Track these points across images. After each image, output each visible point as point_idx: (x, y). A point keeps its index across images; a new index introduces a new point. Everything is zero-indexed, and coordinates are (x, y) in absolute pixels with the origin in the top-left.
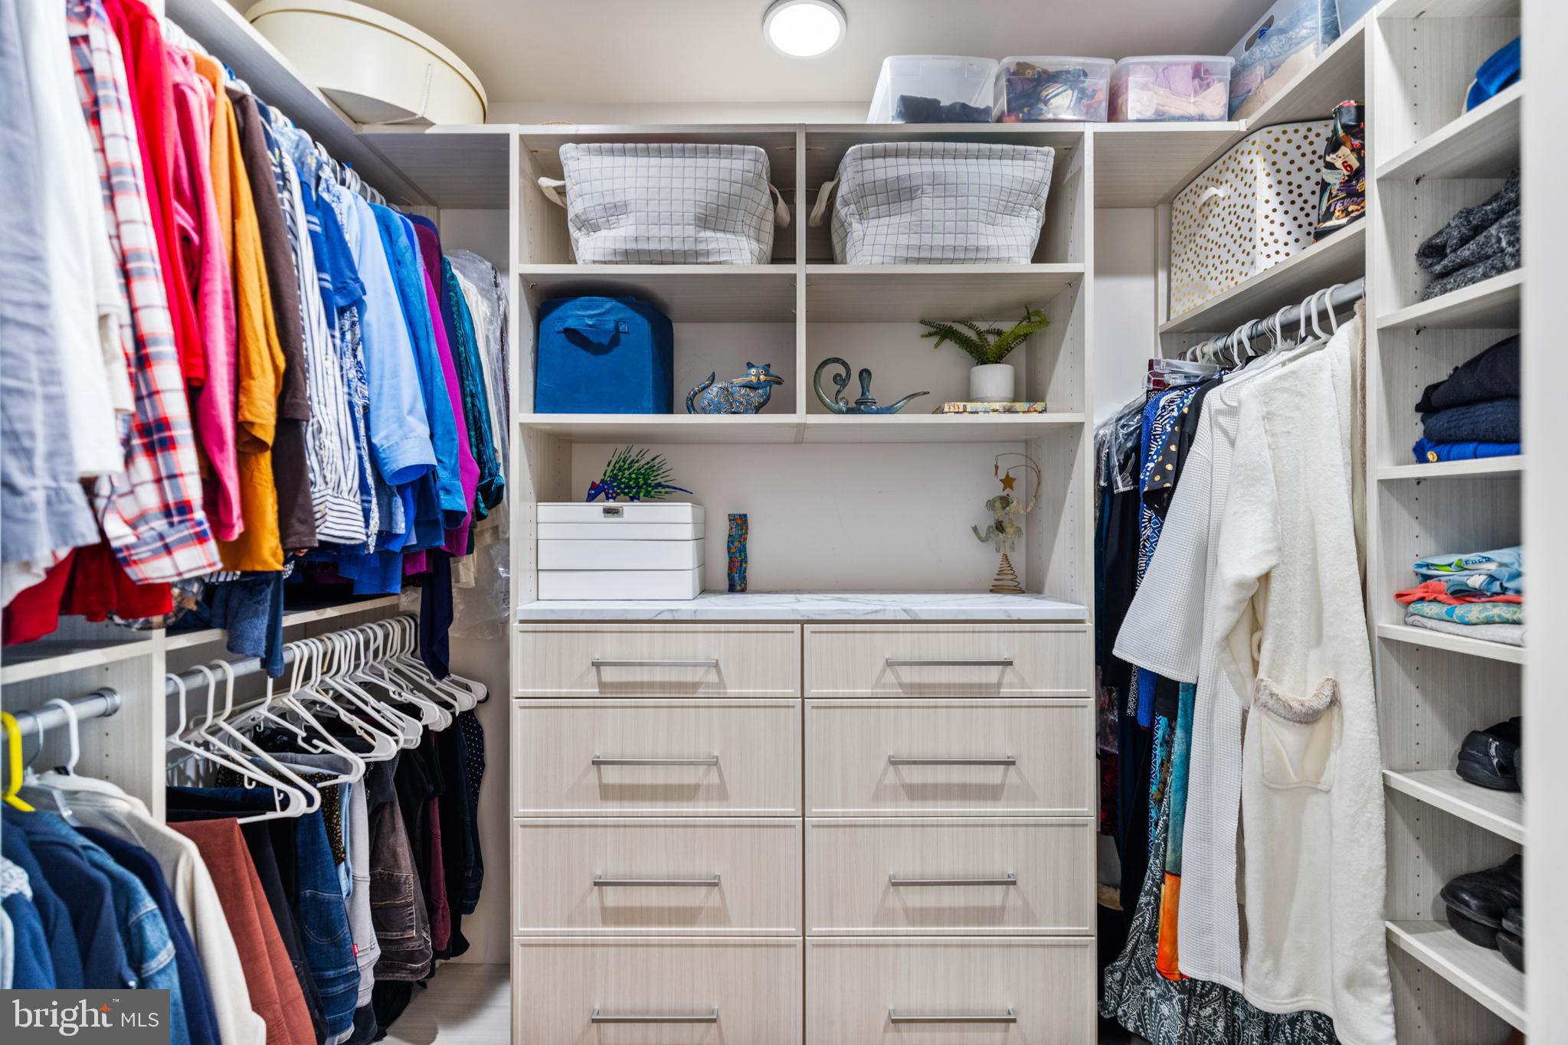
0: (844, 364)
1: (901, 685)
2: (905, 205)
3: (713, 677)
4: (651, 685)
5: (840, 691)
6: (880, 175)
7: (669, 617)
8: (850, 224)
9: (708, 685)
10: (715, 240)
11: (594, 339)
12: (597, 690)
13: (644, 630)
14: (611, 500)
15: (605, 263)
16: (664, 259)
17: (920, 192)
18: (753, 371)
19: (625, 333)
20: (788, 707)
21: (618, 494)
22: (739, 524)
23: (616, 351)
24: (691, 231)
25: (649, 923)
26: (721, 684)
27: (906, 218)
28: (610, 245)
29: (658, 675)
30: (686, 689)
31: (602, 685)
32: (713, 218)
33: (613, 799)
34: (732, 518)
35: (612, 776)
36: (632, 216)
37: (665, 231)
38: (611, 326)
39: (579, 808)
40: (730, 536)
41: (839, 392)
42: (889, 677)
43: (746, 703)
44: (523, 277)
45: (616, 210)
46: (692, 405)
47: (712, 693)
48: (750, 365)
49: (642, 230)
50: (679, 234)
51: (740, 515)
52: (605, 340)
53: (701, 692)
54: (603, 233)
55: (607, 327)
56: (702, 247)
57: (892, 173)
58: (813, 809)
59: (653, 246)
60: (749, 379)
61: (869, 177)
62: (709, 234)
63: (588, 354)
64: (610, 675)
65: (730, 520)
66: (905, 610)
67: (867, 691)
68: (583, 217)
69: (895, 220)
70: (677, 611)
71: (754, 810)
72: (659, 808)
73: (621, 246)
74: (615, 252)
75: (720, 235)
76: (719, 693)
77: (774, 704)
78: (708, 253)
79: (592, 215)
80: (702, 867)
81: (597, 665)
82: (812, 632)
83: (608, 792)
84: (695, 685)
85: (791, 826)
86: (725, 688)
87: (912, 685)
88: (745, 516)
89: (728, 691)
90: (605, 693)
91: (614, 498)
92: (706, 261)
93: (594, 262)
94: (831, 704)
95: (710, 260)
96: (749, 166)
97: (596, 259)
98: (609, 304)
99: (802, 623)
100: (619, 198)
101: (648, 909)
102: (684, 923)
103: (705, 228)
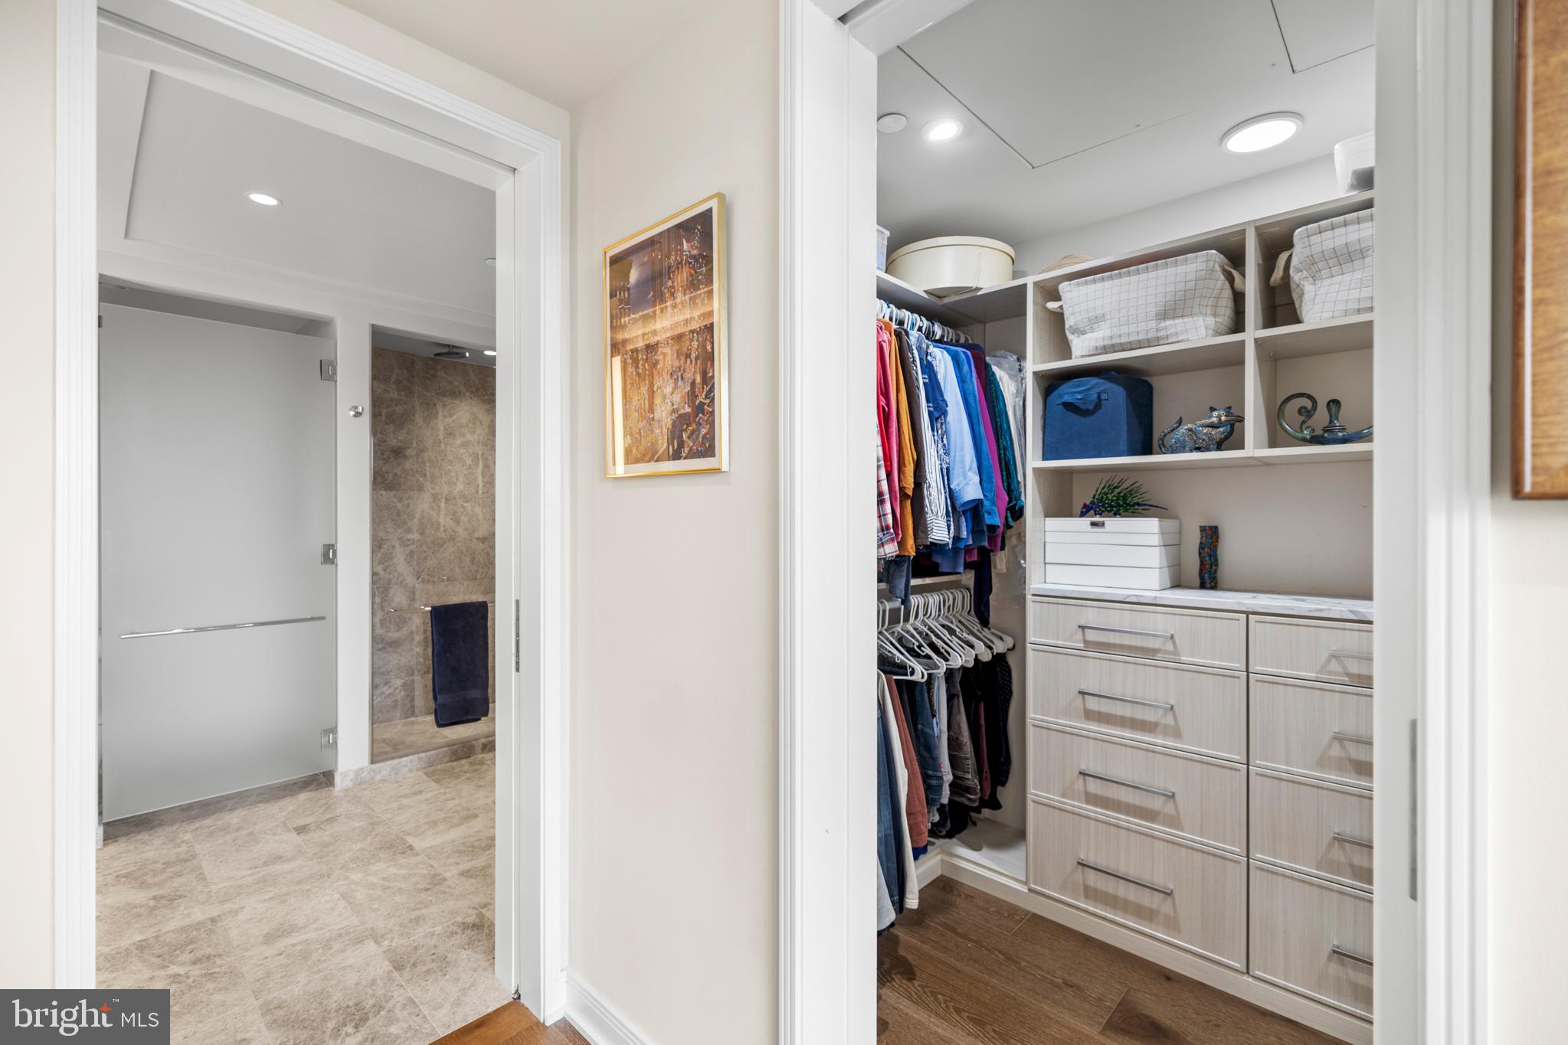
0: (1310, 397)
1: (1348, 675)
2: (1357, 264)
3: (1169, 646)
4: (1122, 647)
5: (1284, 672)
6: (1328, 245)
7: (1134, 600)
8: (1304, 286)
9: (1166, 652)
10: (1173, 326)
11: (1082, 407)
12: (1082, 645)
13: (1116, 608)
14: (1098, 516)
15: (1090, 356)
16: (1133, 347)
17: (1371, 251)
18: (1215, 414)
19: (1107, 400)
20: (1234, 677)
21: (1103, 512)
22: (1211, 536)
23: (1099, 413)
24: (1153, 324)
25: (1119, 812)
26: (1176, 652)
27: (1358, 275)
28: (1093, 344)
29: (1126, 640)
30: (1149, 653)
31: (1086, 642)
32: (1169, 312)
33: (1094, 720)
34: (1203, 529)
35: (1093, 704)
36: (1108, 322)
37: (1133, 328)
38: (1095, 396)
39: (1070, 721)
40: (1201, 543)
41: (1304, 422)
42: (1334, 666)
43: (1197, 670)
44: (1035, 373)
45: (1096, 320)
46: (1163, 444)
47: (1168, 658)
48: (1212, 409)
49: (1116, 331)
50: (1145, 328)
51: (1210, 527)
52: (1091, 407)
53: (1159, 656)
54: (1088, 336)
55: (1091, 398)
56: (1162, 333)
57: (1340, 241)
58: (1257, 761)
59: (1124, 340)
60: (1211, 421)
61: (1316, 249)
62: (1168, 323)
63: (1079, 417)
64: (1091, 636)
65: (1201, 531)
66: (1351, 611)
67: (1312, 675)
68: (1075, 327)
69: (1347, 277)
70: (1141, 596)
71: (1204, 750)
72: (1127, 734)
73: (1100, 343)
74: (1096, 348)
75: (1177, 321)
76: (1174, 659)
77: (1222, 673)
78: (1167, 337)
79: (1081, 326)
80: (1160, 782)
81: (1082, 628)
82: (1256, 622)
83: (1090, 715)
84: (1155, 651)
85: (1236, 770)
86: (1180, 656)
87: (1359, 676)
88: (1216, 528)
89: (1182, 658)
90: (1088, 647)
91: (1100, 514)
92: (1166, 342)
93: (1082, 356)
94: (1273, 680)
95: (1169, 341)
96: (1203, 266)
97: (1083, 354)
98: (1094, 381)
99: (1247, 613)
100: (1099, 312)
101: (1119, 802)
102: (1146, 819)
103: (1165, 319)
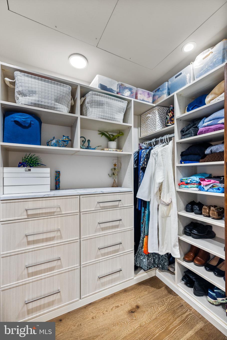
0: (85, 138)
1: (100, 207)
2: (101, 107)
3: (59, 210)
4: (42, 213)
5: (88, 210)
6: (96, 99)
7: (47, 196)
8: (89, 108)
9: (58, 212)
10: (59, 106)
11: (24, 125)
12: (27, 217)
13: (40, 200)
15: (28, 105)
17: (104, 105)
18: (65, 138)
19: (33, 124)
20: (77, 215)
22: (58, 174)
23: (30, 128)
24: (53, 102)
25: (41, 274)
26: (61, 211)
27: (101, 109)
28: (30, 101)
29: (44, 211)
30: (52, 214)
31: (28, 215)
32: (58, 100)
33: (31, 244)
34: (56, 172)
35: (31, 238)
36: (37, 95)
37: (46, 101)
38: (29, 122)
39: (21, 248)
40: (56, 176)
41: (83, 144)
42: (98, 206)
43: (67, 215)
45: (32, 93)
46: (48, 144)
47: (59, 214)
48: (64, 136)
49: (40, 99)
50: (51, 102)
51: (58, 171)
52: (27, 125)
53: (56, 214)
54: (28, 97)
55: (28, 122)
56: (56, 106)
57: (99, 99)
58: (82, 237)
59: (43, 104)
61: (94, 99)
62: (57, 104)
63: (21, 128)
64: (30, 212)
66: (101, 191)
67: (94, 209)
68: (22, 92)
69: (98, 109)
70: (49, 194)
71: (69, 240)
72: (45, 244)
73: (33, 102)
74: (32, 103)
75: (60, 104)
76: (60, 213)
77: (73, 214)
78: (57, 108)
79: (25, 92)
80: (56, 256)
81: (27, 210)
82: (82, 197)
83: (29, 243)
84: (54, 212)
85: (77, 242)
86: (62, 212)
87: (102, 207)
88: (60, 171)
89: (63, 213)
90: (29, 217)
91: (26, 166)
92: (56, 110)
94: (86, 213)
95: (57, 110)
96: (68, 90)
97: (25, 104)
98: (28, 116)
99: (80, 195)
100: (34, 89)
101: (41, 270)
102: (51, 271)
103: (56, 102)
